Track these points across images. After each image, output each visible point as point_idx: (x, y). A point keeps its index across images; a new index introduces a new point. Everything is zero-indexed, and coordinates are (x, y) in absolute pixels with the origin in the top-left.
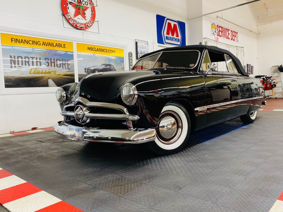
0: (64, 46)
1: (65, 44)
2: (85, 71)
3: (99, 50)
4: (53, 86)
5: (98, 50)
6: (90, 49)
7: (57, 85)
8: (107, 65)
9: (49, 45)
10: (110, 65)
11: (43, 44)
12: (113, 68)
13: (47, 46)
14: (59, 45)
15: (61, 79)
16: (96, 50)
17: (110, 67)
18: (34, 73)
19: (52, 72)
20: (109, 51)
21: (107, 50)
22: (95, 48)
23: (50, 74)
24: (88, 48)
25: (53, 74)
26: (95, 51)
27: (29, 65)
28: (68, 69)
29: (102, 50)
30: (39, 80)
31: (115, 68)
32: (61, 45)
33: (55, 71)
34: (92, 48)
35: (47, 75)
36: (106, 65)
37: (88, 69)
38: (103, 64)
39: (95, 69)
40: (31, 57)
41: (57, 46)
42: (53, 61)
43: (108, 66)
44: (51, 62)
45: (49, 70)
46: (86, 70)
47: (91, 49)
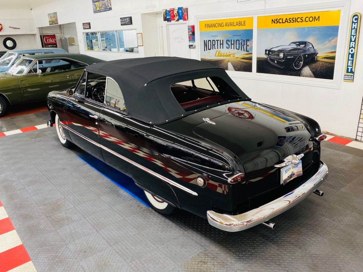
0: (244, 23)
1: (245, 21)
2: (265, 54)
3: (289, 21)
4: (231, 70)
5: (287, 21)
6: (274, 22)
7: (234, 69)
8: (300, 43)
9: (230, 25)
10: (305, 43)
11: (226, 25)
12: (310, 47)
13: (228, 26)
14: (239, 23)
15: (239, 63)
16: (284, 21)
17: (304, 46)
18: (218, 56)
19: (231, 54)
20: (307, 19)
21: (304, 19)
22: (283, 19)
23: (230, 57)
24: (272, 20)
25: (232, 57)
26: (283, 23)
27: (215, 49)
28: (247, 51)
29: (294, 19)
30: (221, 63)
31: (315, 48)
32: (241, 23)
33: (234, 54)
34: (278, 20)
35: (227, 58)
36: (298, 43)
37: (269, 51)
38: (292, 43)
39: (279, 50)
40: (216, 40)
41: (237, 25)
42: (233, 43)
43: (301, 45)
44: (231, 44)
45: (229, 52)
46: (267, 52)
47: (276, 22)
